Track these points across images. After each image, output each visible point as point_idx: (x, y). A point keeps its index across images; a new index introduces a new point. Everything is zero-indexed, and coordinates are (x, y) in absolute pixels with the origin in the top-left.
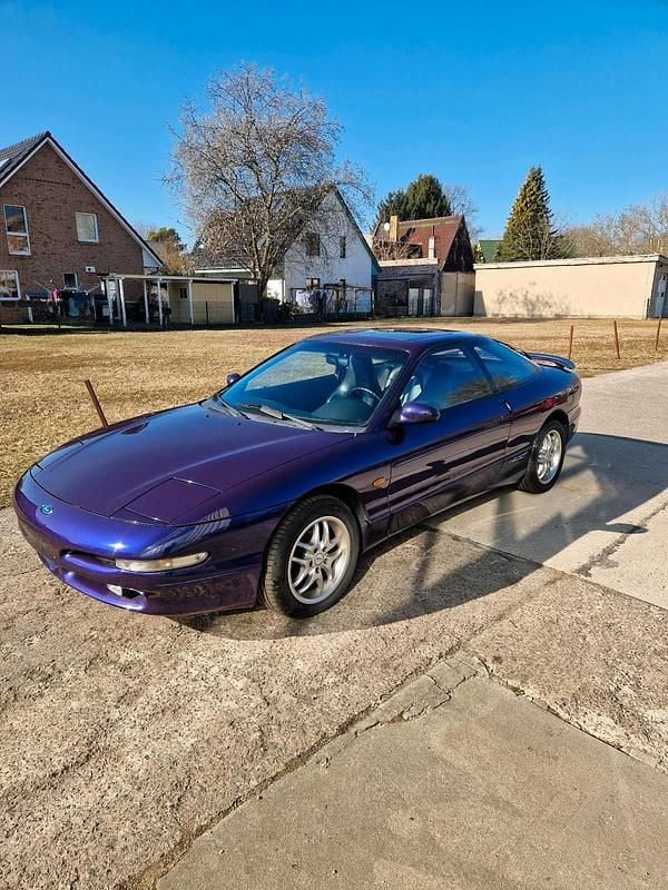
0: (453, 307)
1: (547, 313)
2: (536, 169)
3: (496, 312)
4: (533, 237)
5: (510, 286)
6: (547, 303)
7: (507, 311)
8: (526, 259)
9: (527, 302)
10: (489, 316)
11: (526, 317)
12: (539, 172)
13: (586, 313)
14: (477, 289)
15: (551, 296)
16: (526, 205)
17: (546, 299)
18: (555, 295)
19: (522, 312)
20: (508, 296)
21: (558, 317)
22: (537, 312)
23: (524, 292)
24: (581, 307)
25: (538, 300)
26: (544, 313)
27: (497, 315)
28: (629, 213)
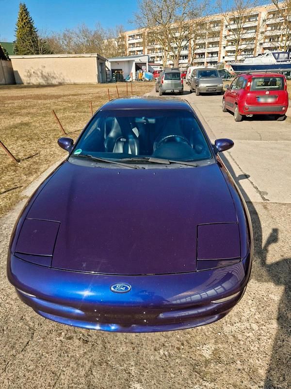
0: (4, 80)
1: (54, 82)
2: (23, 4)
3: (28, 82)
4: (33, 42)
5: (32, 68)
6: (53, 77)
7: (34, 81)
8: (32, 54)
9: (43, 76)
10: (25, 84)
11: (45, 84)
12: (24, 6)
13: (72, 82)
14: (14, 69)
15: (54, 74)
16: (24, 24)
17: (52, 75)
18: (56, 72)
19: (41, 81)
20: (32, 73)
21: (60, 84)
22: (50, 82)
23: (41, 71)
24: (70, 79)
25: (49, 76)
26: (53, 82)
27: (29, 83)
28: (66, 32)
